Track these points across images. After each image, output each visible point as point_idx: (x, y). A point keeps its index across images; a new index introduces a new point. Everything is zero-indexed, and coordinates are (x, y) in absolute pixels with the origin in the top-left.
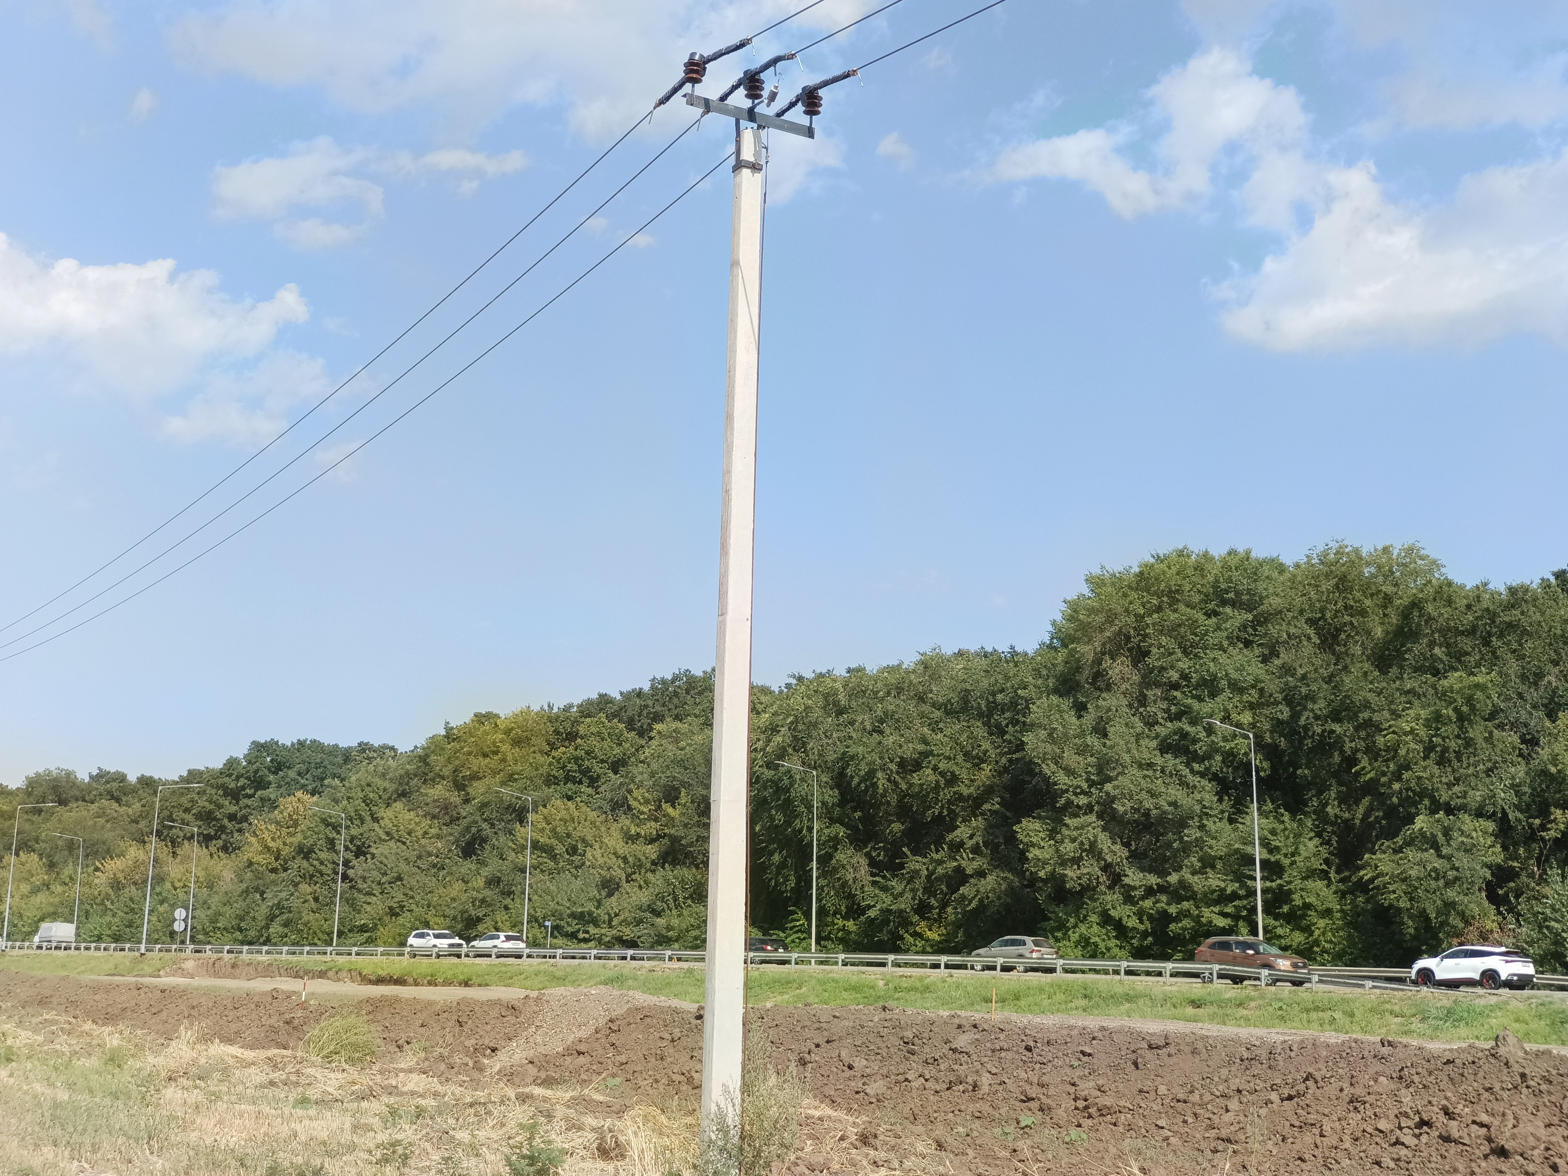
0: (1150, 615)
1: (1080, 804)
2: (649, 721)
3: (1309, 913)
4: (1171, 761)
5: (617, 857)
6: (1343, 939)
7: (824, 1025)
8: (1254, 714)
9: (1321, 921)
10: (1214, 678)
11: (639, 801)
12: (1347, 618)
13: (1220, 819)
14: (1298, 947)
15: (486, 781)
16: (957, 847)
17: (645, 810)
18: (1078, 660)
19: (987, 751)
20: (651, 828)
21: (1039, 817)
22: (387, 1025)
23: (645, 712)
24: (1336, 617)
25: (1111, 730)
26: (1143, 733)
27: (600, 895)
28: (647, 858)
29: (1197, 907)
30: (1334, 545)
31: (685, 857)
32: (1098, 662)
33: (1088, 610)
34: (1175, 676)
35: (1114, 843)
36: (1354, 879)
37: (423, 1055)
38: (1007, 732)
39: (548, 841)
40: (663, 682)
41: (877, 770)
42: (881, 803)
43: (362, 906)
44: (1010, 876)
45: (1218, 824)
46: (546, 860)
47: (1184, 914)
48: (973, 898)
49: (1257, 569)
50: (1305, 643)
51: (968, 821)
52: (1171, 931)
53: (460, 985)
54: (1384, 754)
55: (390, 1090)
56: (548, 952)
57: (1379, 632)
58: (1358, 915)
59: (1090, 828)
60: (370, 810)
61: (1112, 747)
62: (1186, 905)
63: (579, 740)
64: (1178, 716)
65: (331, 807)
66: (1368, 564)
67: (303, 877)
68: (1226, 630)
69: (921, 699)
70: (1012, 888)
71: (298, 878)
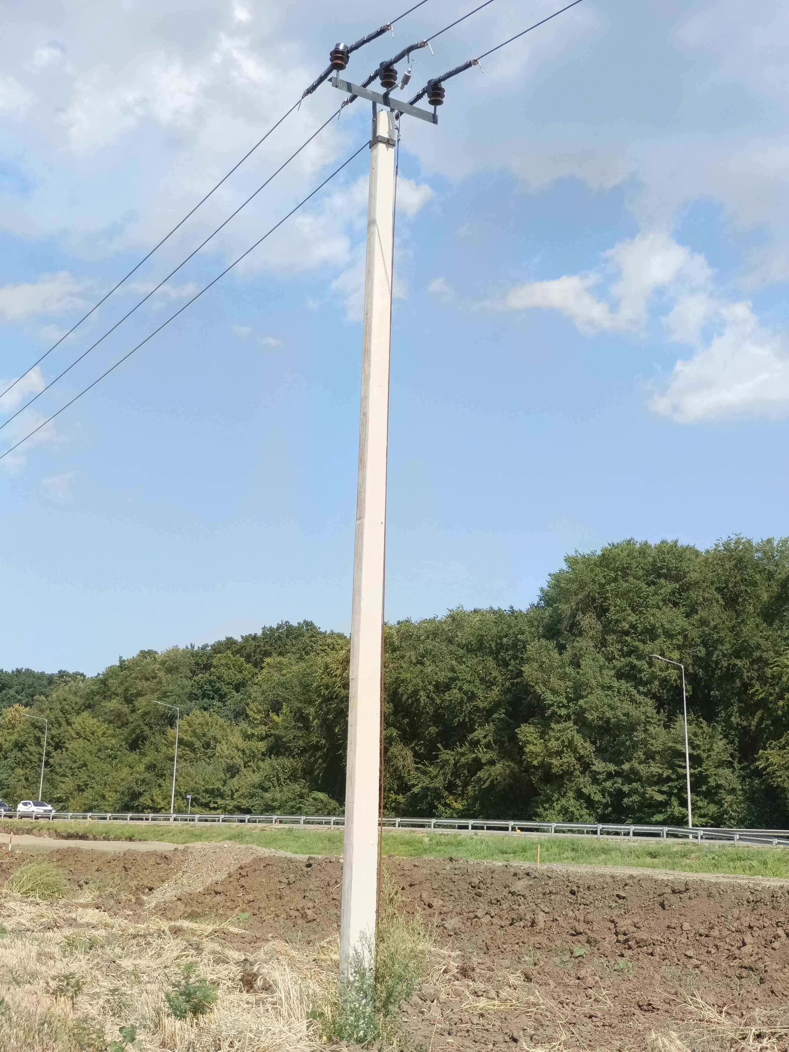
0: (609, 584)
1: (562, 714)
2: (261, 656)
3: (720, 791)
4: (624, 685)
5: (238, 750)
6: (744, 809)
7: (407, 873)
8: (681, 652)
9: (729, 797)
10: (654, 627)
11: (254, 711)
12: (743, 588)
13: (659, 725)
14: (713, 815)
15: (147, 697)
16: (474, 744)
17: (258, 717)
18: (560, 615)
19: (496, 677)
20: (262, 730)
21: (533, 723)
22: (72, 869)
23: (258, 650)
24: (736, 587)
25: (583, 663)
26: (604, 665)
27: (226, 776)
28: (258, 751)
29: (643, 787)
30: (734, 537)
31: (285, 751)
32: (574, 616)
33: (567, 580)
34: (626, 626)
35: (585, 741)
36: (752, 767)
37: (97, 893)
38: (510, 665)
39: (190, 739)
40: (271, 629)
41: (419, 690)
42: (422, 713)
43: (58, 784)
44: (512, 764)
45: (657, 729)
46: (188, 752)
47: (634, 792)
48: (487, 779)
49: (682, 553)
50: (715, 604)
51: (483, 726)
52: (625, 804)
53: (126, 839)
54: (770, 681)
55: (70, 922)
56: (188, 816)
57: (765, 597)
58: (754, 793)
59: (569, 731)
60: (66, 717)
61: (584, 674)
62: (635, 785)
63: (212, 669)
64: (629, 654)
65: (38, 715)
66: (757, 551)
67: (18, 764)
68: (661, 594)
69: (450, 641)
70: (513, 773)
71: (15, 764)
